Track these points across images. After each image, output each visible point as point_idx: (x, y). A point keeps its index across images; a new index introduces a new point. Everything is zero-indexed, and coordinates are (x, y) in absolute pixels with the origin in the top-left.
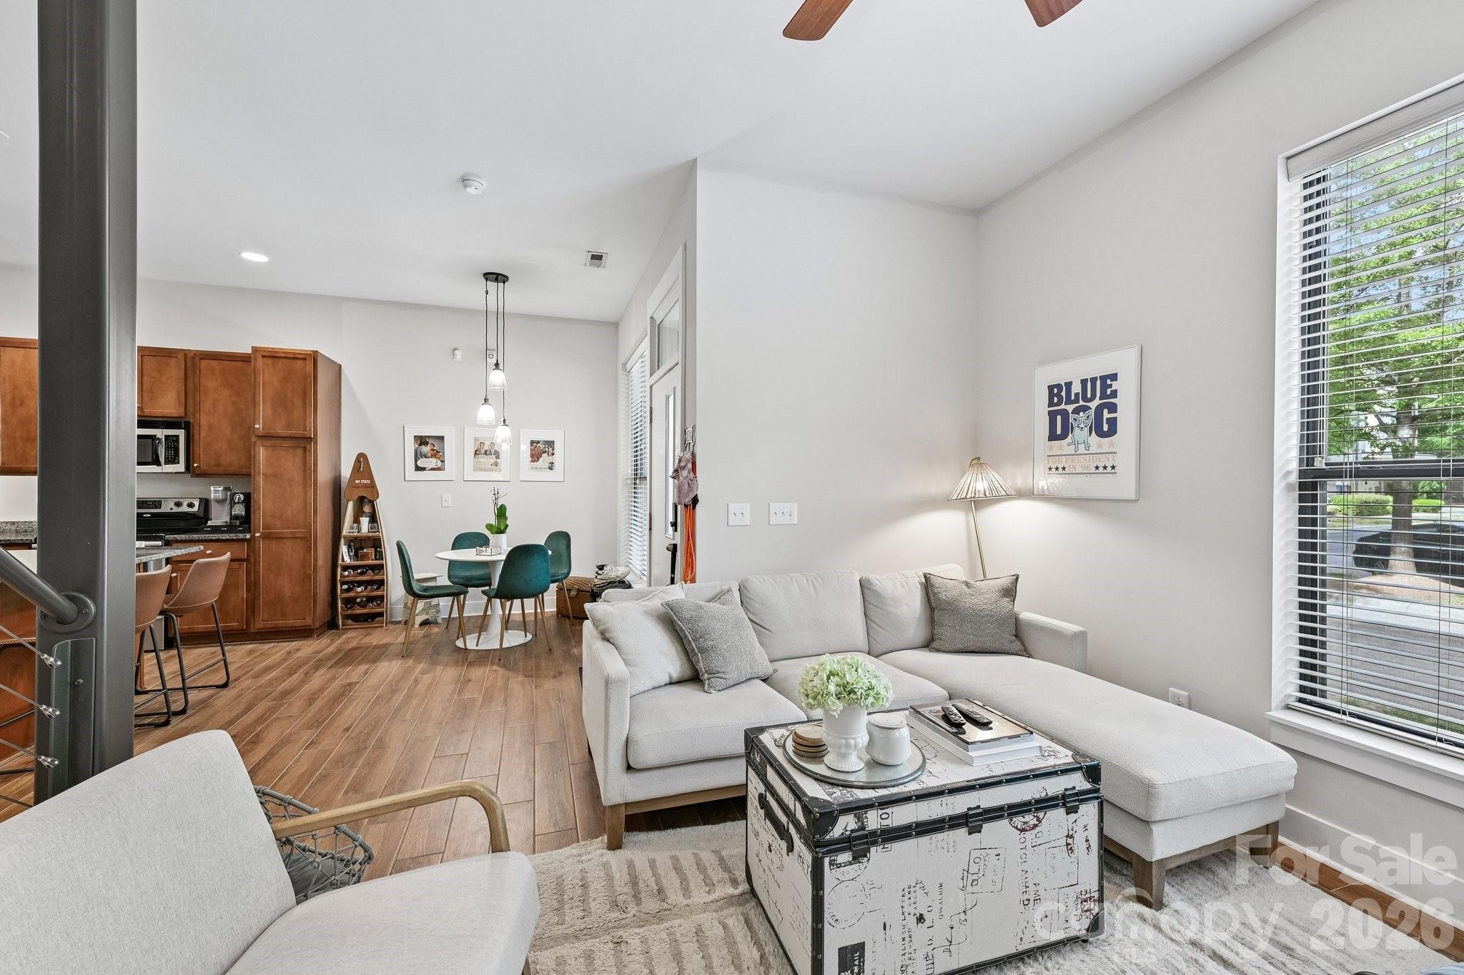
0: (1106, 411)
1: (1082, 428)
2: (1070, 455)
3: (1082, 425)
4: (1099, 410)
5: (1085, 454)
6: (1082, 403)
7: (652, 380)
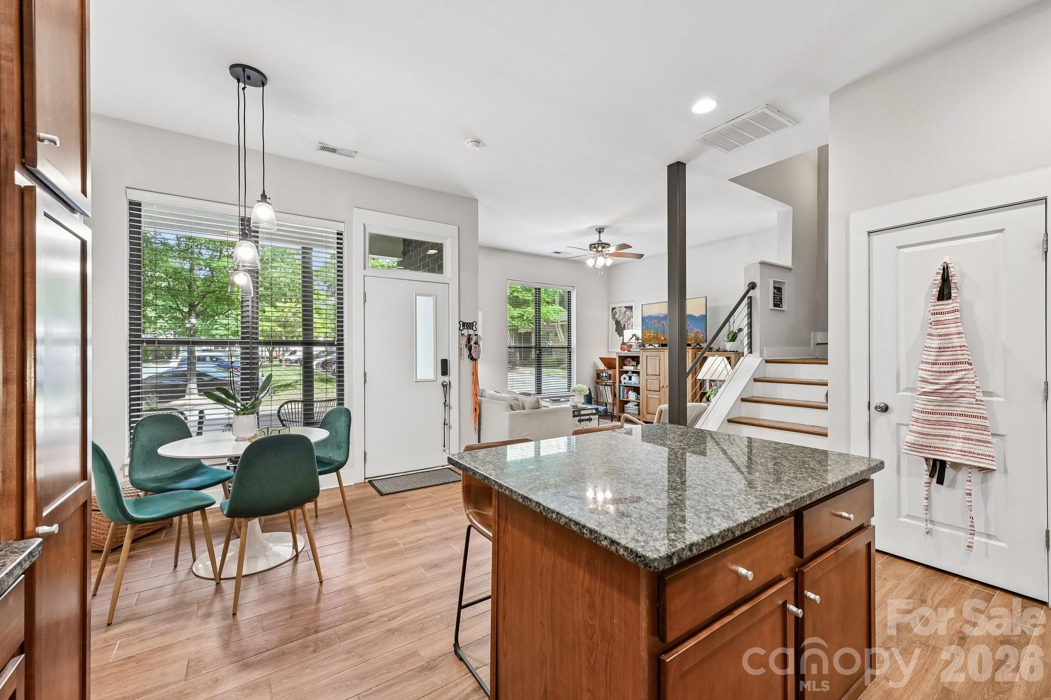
7: (366, 272)
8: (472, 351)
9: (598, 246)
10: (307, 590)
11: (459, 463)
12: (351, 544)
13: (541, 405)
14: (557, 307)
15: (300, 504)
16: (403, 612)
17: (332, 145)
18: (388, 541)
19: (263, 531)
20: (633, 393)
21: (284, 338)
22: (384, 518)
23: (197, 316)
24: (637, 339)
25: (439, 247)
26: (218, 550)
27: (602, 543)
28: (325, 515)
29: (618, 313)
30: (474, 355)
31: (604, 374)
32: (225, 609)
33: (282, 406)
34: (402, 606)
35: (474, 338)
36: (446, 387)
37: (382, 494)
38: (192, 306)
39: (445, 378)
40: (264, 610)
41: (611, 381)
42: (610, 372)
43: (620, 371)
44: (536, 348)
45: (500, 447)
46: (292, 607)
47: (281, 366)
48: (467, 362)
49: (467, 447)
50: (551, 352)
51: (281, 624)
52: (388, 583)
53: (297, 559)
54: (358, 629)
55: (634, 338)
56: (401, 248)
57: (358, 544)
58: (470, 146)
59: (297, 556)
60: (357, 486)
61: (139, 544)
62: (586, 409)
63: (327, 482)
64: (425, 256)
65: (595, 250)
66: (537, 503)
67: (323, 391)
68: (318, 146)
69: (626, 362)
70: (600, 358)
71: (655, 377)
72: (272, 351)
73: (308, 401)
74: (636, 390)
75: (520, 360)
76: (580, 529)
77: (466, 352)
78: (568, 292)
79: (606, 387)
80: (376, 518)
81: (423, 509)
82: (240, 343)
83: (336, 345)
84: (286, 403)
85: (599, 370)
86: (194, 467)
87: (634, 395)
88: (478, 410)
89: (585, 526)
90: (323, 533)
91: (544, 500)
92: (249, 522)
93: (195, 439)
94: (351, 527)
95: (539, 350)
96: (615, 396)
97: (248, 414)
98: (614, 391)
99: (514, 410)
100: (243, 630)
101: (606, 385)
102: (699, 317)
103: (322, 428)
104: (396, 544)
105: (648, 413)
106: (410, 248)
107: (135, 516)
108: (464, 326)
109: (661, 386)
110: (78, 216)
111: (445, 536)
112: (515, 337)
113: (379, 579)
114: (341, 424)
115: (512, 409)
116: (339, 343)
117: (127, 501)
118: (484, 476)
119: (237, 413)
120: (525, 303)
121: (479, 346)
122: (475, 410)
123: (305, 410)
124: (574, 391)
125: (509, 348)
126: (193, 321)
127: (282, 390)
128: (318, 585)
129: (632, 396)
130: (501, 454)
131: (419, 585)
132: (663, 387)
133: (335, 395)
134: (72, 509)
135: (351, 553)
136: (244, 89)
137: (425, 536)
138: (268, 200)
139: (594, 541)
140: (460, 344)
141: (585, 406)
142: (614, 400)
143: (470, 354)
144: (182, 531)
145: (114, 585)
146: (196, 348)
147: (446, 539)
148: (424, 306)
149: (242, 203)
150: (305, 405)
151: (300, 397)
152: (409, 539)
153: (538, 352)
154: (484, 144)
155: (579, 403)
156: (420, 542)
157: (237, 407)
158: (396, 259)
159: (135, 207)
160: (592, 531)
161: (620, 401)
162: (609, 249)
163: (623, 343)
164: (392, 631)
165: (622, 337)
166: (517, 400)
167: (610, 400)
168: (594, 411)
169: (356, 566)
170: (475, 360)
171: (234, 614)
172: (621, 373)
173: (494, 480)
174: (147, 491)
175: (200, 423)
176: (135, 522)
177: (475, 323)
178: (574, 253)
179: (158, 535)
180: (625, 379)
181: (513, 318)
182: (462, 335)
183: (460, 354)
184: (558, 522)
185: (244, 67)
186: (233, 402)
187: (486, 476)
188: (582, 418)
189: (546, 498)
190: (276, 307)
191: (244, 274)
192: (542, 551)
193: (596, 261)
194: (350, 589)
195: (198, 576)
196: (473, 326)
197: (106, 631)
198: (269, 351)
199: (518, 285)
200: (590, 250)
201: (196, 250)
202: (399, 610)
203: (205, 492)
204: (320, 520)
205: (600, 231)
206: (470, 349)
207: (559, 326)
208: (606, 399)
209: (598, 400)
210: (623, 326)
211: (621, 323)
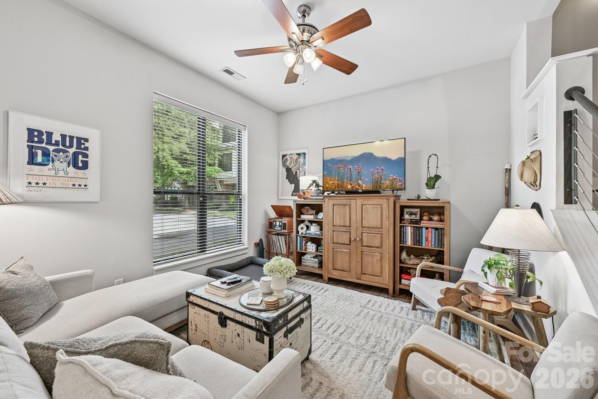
0: (80, 156)
1: (62, 162)
2: (52, 176)
3: (62, 160)
4: (75, 155)
5: (65, 177)
6: (61, 147)
20: (313, 245)
24: (317, 185)
29: (289, 160)
31: (277, 223)
41: (286, 231)
42: (285, 220)
43: (297, 220)
44: (199, 193)
55: (314, 184)
69: (303, 211)
70: (272, 206)
71: (344, 229)
74: (317, 241)
79: (279, 237)
85: (271, 219)
87: (314, 247)
95: (203, 197)
96: (291, 247)
98: (290, 242)
101: (280, 235)
102: (396, 160)
105: (335, 269)
109: (352, 239)
129: (311, 247)
132: (355, 240)
142: (288, 251)
153: (201, 199)
161: (297, 252)
165: (293, 185)
167: (285, 250)
172: (298, 223)
180: (302, 228)
207: (218, 182)
208: (280, 251)
209: (270, 251)
210: (294, 174)
211: (293, 170)
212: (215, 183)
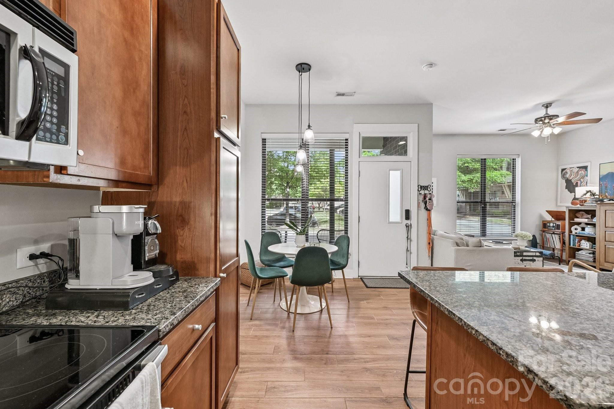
7: (360, 159)
8: (427, 204)
9: (545, 119)
10: (325, 330)
11: (405, 278)
12: (348, 311)
13: (484, 244)
14: (504, 172)
15: (322, 284)
16: (374, 360)
17: (342, 91)
18: (368, 315)
19: (308, 294)
20: (587, 243)
21: (325, 197)
22: (367, 301)
23: (290, 188)
24: (593, 195)
25: (405, 139)
26: (289, 298)
27: (519, 368)
28: (336, 292)
29: (569, 173)
30: (428, 207)
31: (552, 225)
32: (290, 327)
33: (319, 232)
34: (373, 357)
35: (429, 196)
36: (408, 227)
37: (367, 287)
38: (288, 183)
39: (408, 222)
40: (305, 333)
41: (560, 231)
42: (559, 223)
44: (481, 202)
45: (438, 272)
46: (318, 337)
47: (323, 211)
48: (424, 213)
49: (414, 268)
50: (498, 205)
51: (312, 343)
52: (367, 340)
53: (321, 312)
54: (347, 360)
55: (589, 194)
56: (382, 143)
57: (353, 312)
58: (425, 69)
59: (322, 310)
60: (354, 279)
61: (263, 287)
62: (528, 252)
63: (337, 275)
64: (396, 146)
65: (541, 122)
66: (459, 318)
67: (339, 226)
68: (336, 94)
69: (578, 215)
70: (547, 211)
72: (320, 204)
73: (332, 231)
74: (591, 240)
75: (470, 211)
76: (497, 349)
77: (423, 205)
78: (513, 159)
79: (553, 235)
80: (363, 300)
81: (391, 301)
82: (301, 200)
83: (344, 201)
84: (321, 230)
85: (545, 221)
86: (282, 257)
87: (589, 244)
88: (431, 244)
89: (502, 349)
90: (335, 302)
91: (466, 317)
92: (301, 288)
93: (283, 244)
94: (349, 301)
95: (484, 204)
96: (564, 243)
97: (302, 235)
98: (563, 239)
99: (460, 246)
100: (296, 340)
101: (554, 233)
103: (335, 245)
104: (373, 318)
105: (607, 262)
106: (387, 142)
107: (260, 275)
108: (421, 188)
110: (236, 147)
111: (404, 321)
112: (466, 195)
113: (361, 336)
114: (344, 245)
115: (458, 245)
116: (346, 200)
117: (258, 268)
118: (421, 289)
119: (297, 234)
120: (475, 170)
121: (432, 201)
122: (429, 243)
123: (330, 235)
124: (516, 236)
125: (457, 202)
126: (288, 190)
127: (323, 224)
128: (330, 329)
129: (586, 245)
130: (437, 276)
131: (384, 347)
133: (343, 229)
134: (233, 268)
135: (348, 316)
136: (301, 75)
137: (391, 318)
138: (311, 128)
139: (511, 364)
140: (418, 200)
141: (527, 249)
142: (562, 246)
143: (426, 206)
144: (277, 285)
145: (252, 303)
146: (290, 202)
147: (404, 324)
148: (395, 177)
149: (300, 132)
150: (330, 232)
151: (328, 228)
152: (380, 317)
153: (483, 205)
154: (436, 65)
155: (522, 246)
156: (387, 321)
157: (297, 231)
158: (379, 150)
159: (264, 140)
160: (508, 355)
161: (570, 248)
162: (558, 119)
163: (575, 199)
164: (367, 370)
165: (573, 194)
166: (462, 239)
167: (558, 246)
168: (538, 254)
169: (350, 324)
170: (429, 210)
171: (293, 331)
172: (571, 224)
173: (427, 294)
174: (265, 265)
175: (286, 237)
176: (260, 278)
177: (429, 186)
178: (519, 128)
179: (269, 285)
180: (576, 229)
181: (463, 182)
182: (420, 194)
183: (418, 206)
184: (476, 337)
185: (301, 64)
186: (296, 228)
187: (422, 290)
188: (524, 258)
189: (468, 316)
190: (321, 182)
191: (301, 166)
192: (465, 355)
193: (542, 132)
194: (346, 336)
195: (282, 308)
196: (428, 188)
197: (250, 322)
198: (318, 204)
199: (468, 158)
200: (536, 123)
201: (290, 157)
202: (371, 358)
203: (285, 269)
204: (334, 294)
205: (547, 106)
206: (426, 203)
207: (506, 186)
208: (553, 246)
209: (544, 245)
210: (575, 184)
211: (573, 181)
212: (502, 188)
